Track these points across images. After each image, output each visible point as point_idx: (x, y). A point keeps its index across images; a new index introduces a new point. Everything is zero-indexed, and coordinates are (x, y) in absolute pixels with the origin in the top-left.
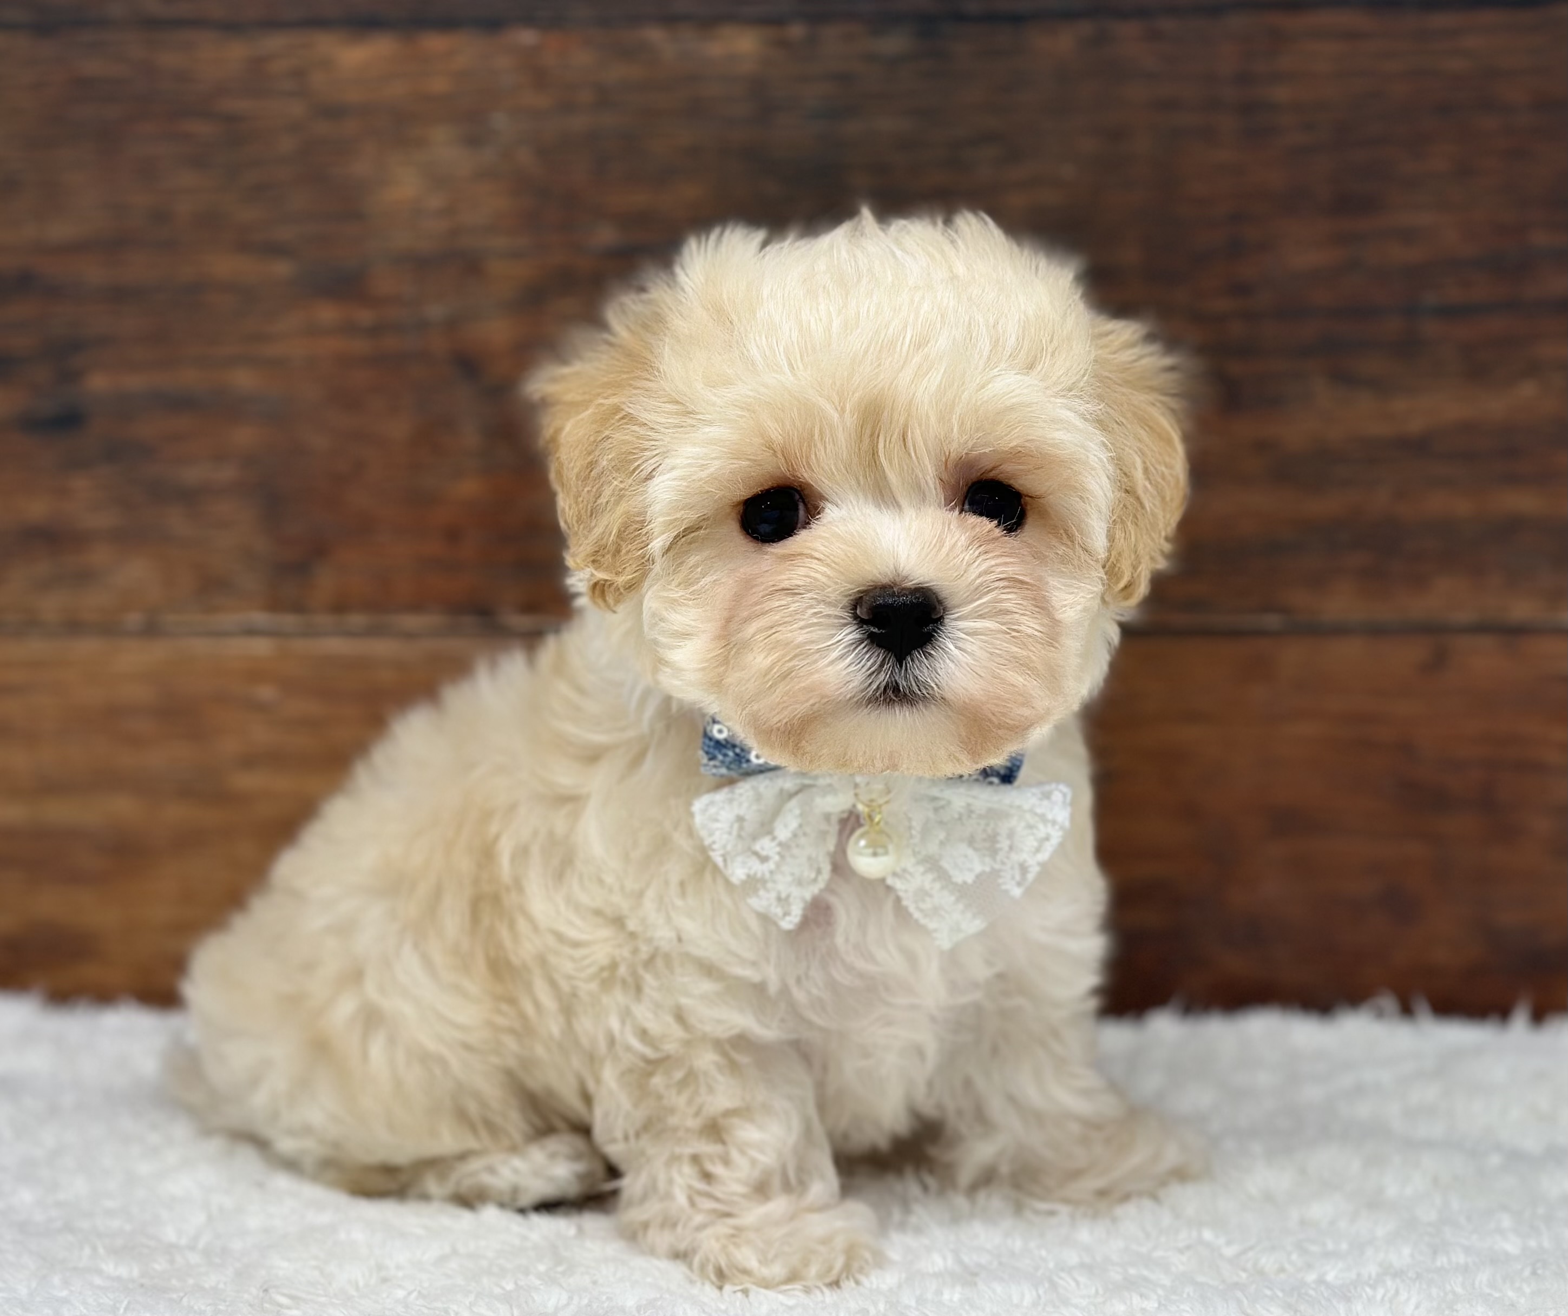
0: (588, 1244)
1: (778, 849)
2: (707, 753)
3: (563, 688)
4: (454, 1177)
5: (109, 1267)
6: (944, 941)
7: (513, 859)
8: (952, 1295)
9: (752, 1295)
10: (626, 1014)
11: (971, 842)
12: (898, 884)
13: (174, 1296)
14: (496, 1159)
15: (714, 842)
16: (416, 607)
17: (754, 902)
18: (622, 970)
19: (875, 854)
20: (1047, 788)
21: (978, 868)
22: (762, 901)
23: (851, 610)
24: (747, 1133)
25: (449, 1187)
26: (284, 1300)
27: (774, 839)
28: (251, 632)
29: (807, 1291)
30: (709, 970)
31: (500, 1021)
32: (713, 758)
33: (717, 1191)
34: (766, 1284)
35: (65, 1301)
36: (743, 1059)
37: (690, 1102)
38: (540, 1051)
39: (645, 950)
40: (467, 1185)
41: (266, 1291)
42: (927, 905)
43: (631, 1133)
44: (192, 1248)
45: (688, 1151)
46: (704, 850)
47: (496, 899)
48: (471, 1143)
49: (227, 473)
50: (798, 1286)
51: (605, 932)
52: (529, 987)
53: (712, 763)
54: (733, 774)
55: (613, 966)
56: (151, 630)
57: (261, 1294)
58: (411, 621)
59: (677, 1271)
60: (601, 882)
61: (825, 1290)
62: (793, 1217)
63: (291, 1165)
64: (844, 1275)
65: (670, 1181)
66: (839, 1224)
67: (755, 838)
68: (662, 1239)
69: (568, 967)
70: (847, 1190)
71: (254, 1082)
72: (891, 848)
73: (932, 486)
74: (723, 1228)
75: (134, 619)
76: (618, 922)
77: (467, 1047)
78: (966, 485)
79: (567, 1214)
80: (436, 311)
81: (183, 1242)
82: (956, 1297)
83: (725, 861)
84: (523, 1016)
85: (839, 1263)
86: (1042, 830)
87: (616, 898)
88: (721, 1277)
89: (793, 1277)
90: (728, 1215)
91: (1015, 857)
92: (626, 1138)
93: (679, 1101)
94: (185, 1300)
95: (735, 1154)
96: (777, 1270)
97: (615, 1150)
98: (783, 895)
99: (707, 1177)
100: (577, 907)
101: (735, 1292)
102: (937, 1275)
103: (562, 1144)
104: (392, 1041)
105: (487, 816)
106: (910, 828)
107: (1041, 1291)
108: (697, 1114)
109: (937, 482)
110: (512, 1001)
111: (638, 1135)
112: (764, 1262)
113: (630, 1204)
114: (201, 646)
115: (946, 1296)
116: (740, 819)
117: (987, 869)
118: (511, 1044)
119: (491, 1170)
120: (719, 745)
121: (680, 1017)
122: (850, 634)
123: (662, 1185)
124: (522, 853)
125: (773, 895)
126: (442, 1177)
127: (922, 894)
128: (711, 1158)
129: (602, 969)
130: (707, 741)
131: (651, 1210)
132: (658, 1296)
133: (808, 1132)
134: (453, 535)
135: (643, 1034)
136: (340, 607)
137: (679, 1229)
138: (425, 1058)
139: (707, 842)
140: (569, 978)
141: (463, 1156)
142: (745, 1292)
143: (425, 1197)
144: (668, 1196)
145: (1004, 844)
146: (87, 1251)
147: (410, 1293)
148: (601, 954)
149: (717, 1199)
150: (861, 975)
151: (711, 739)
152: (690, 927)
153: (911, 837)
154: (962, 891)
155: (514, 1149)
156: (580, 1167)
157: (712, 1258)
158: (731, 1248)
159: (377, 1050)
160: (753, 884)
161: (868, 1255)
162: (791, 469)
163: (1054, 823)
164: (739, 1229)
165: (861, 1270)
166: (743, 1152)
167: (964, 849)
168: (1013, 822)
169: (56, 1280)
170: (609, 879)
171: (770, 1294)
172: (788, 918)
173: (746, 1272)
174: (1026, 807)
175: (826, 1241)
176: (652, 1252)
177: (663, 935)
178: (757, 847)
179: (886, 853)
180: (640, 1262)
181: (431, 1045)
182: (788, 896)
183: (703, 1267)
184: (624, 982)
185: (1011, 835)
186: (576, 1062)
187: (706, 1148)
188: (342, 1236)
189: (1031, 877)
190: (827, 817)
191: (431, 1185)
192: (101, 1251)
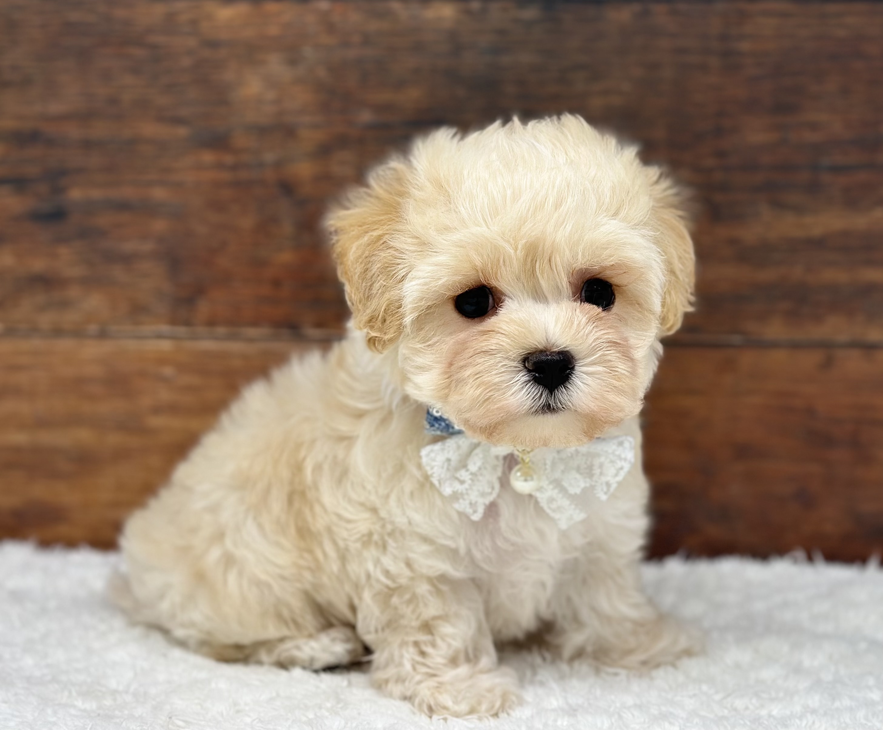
0: (355, 690)
1: (470, 477)
2: (429, 423)
3: (343, 375)
4: (277, 652)
5: (79, 703)
6: (563, 525)
7: (313, 471)
8: (563, 722)
9: (449, 721)
10: (377, 562)
11: (578, 469)
12: (538, 495)
13: (118, 720)
14: (301, 642)
15: (433, 473)
16: (255, 323)
17: (456, 506)
18: (376, 537)
19: (526, 480)
20: (621, 439)
21: (582, 485)
22: (462, 506)
23: (522, 362)
24: (446, 629)
25: (274, 657)
26: (181, 723)
27: (467, 470)
28: (160, 336)
29: (480, 719)
30: (425, 539)
31: (302, 562)
32: (432, 426)
33: (428, 661)
34: (457, 715)
35: (54, 724)
36: (444, 588)
37: (414, 611)
38: (325, 580)
39: (389, 527)
40: (284, 656)
41: (170, 718)
42: (554, 505)
43: (380, 627)
44: (127, 692)
45: (412, 639)
46: (427, 477)
47: (303, 494)
48: (285, 632)
49: (148, 247)
50: (475, 716)
51: (366, 515)
52: (321, 544)
53: (432, 428)
54: (444, 434)
55: (370, 534)
56: (103, 335)
57: (168, 719)
58: (252, 332)
59: (406, 706)
60: (364, 488)
61: (491, 718)
62: (471, 677)
63: (182, 644)
64: (500, 710)
65: (402, 656)
66: (498, 680)
67: (457, 469)
68: (397, 689)
69: (345, 534)
70: (501, 660)
71: (162, 596)
72: (535, 477)
73: (565, 286)
74: (432, 683)
75: (93, 328)
76: (374, 510)
77: (283, 578)
78: (583, 283)
79: (341, 673)
80: (269, 157)
81: (121, 688)
82: (565, 723)
83: (440, 483)
84: (316, 560)
85: (498, 704)
86: (619, 464)
87: (373, 498)
88: (431, 710)
89: (472, 711)
90: (434, 675)
91: (604, 479)
92: (376, 631)
93: (407, 611)
94: (124, 724)
95: (439, 642)
96: (463, 707)
97: (369, 638)
98: (473, 502)
99: (423, 654)
100: (350, 501)
101: (439, 720)
102: (554, 710)
103: (337, 633)
104: (240, 574)
105: (298, 446)
106: (545, 464)
107: (613, 720)
108: (417, 618)
109: (568, 285)
110: (310, 551)
111: (383, 629)
112: (456, 702)
113: (378, 669)
114: (131, 345)
115: (559, 723)
116: (449, 460)
117: (588, 485)
118: (308, 575)
119: (298, 648)
120: (436, 419)
121: (409, 564)
122: (523, 377)
123: (396, 658)
124: (318, 468)
125: (467, 502)
126: (270, 651)
127: (551, 500)
128: (425, 643)
129: (363, 536)
130: (430, 417)
131: (391, 672)
132: (396, 722)
133: (479, 629)
134: (276, 283)
135: (387, 573)
136: (211, 323)
137: (407, 683)
138: (259, 584)
139: (429, 473)
140: (345, 540)
141: (282, 640)
142: (445, 719)
143: (260, 663)
144: (401, 664)
145: (597, 471)
146: (66, 693)
147: (254, 720)
148: (363, 527)
149: (428, 667)
150: (513, 544)
151: (432, 415)
152: (417, 517)
153: (546, 469)
154: (573, 498)
155: (310, 636)
156: (349, 646)
157: (426, 700)
158: (437, 695)
159: (232, 578)
160: (456, 497)
161: (514, 698)
162: (486, 280)
163: (625, 460)
164: (441, 683)
165: (510, 707)
166: (443, 639)
167: (574, 474)
168: (602, 459)
169: (49, 711)
170: (369, 487)
171: (460, 721)
172: (476, 515)
173: (445, 708)
174: (610, 451)
175: (490, 690)
176: (391, 695)
177: (401, 521)
178: (458, 475)
179: (532, 479)
180: (384, 702)
181: (263, 577)
182: (476, 502)
183: (420, 705)
184: (376, 543)
185: (601, 466)
186: (348, 588)
187: (422, 637)
188: (213, 685)
189: (612, 489)
190: (497, 457)
191: (263, 656)
192: (74, 694)
